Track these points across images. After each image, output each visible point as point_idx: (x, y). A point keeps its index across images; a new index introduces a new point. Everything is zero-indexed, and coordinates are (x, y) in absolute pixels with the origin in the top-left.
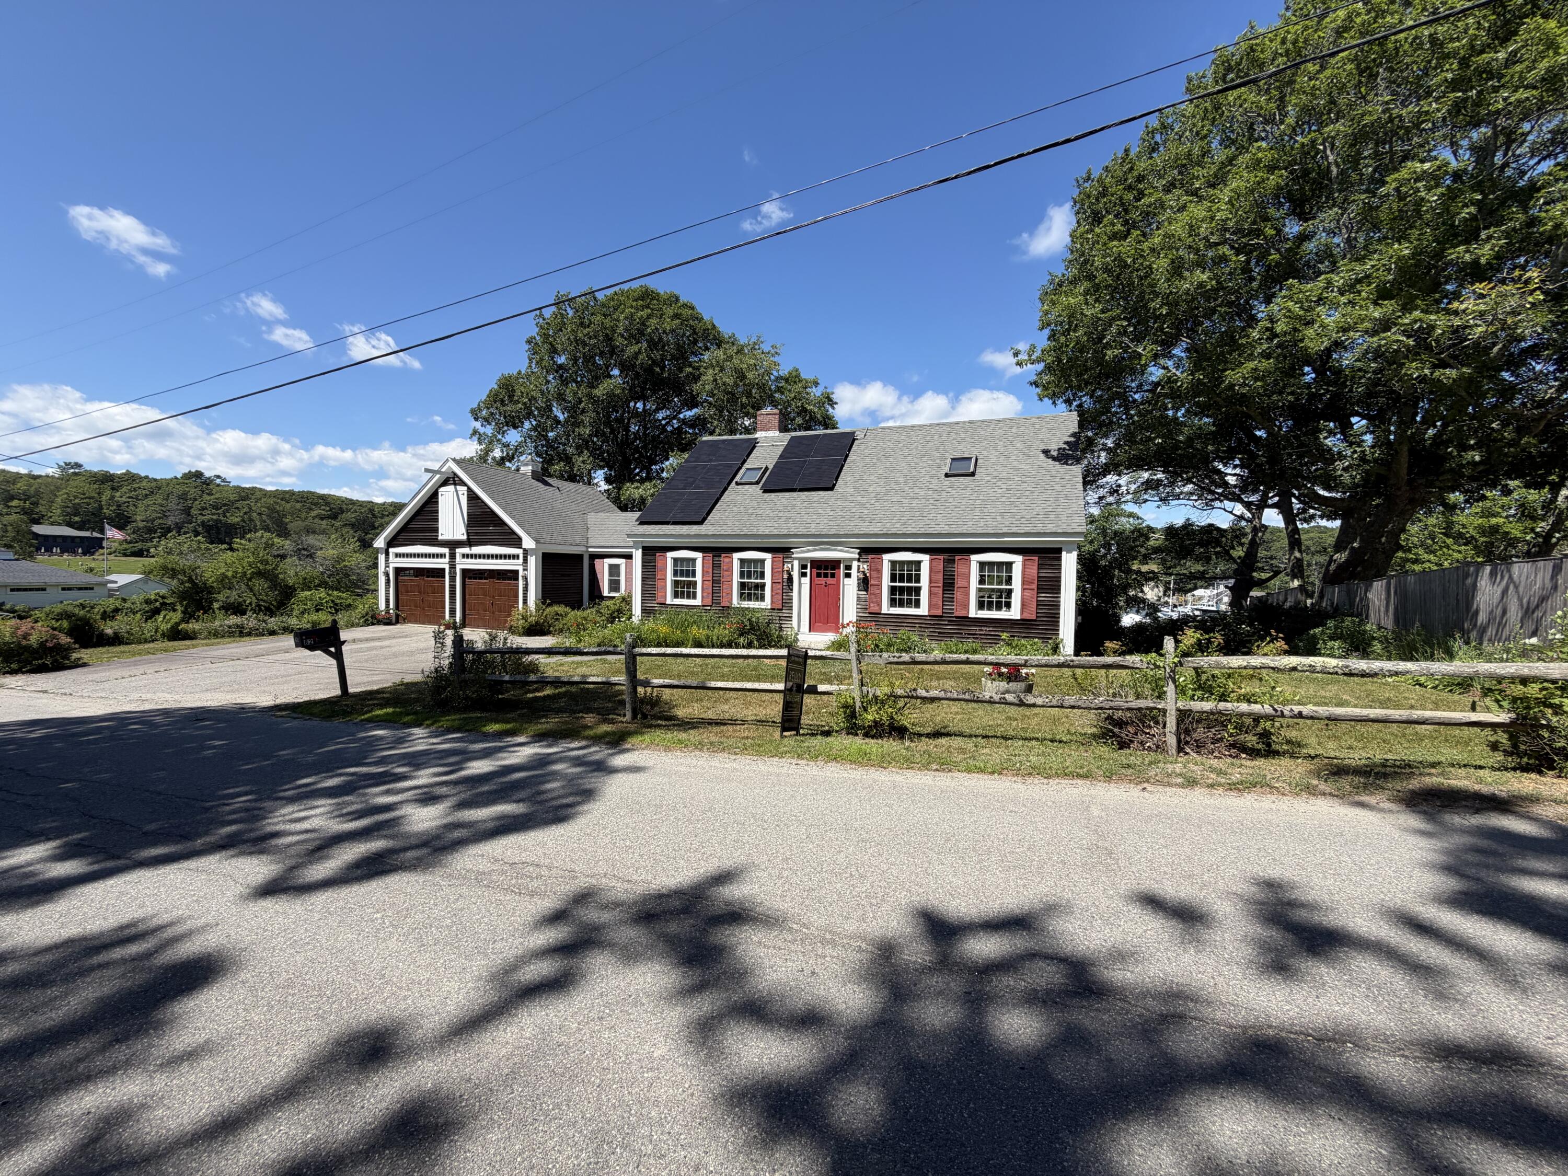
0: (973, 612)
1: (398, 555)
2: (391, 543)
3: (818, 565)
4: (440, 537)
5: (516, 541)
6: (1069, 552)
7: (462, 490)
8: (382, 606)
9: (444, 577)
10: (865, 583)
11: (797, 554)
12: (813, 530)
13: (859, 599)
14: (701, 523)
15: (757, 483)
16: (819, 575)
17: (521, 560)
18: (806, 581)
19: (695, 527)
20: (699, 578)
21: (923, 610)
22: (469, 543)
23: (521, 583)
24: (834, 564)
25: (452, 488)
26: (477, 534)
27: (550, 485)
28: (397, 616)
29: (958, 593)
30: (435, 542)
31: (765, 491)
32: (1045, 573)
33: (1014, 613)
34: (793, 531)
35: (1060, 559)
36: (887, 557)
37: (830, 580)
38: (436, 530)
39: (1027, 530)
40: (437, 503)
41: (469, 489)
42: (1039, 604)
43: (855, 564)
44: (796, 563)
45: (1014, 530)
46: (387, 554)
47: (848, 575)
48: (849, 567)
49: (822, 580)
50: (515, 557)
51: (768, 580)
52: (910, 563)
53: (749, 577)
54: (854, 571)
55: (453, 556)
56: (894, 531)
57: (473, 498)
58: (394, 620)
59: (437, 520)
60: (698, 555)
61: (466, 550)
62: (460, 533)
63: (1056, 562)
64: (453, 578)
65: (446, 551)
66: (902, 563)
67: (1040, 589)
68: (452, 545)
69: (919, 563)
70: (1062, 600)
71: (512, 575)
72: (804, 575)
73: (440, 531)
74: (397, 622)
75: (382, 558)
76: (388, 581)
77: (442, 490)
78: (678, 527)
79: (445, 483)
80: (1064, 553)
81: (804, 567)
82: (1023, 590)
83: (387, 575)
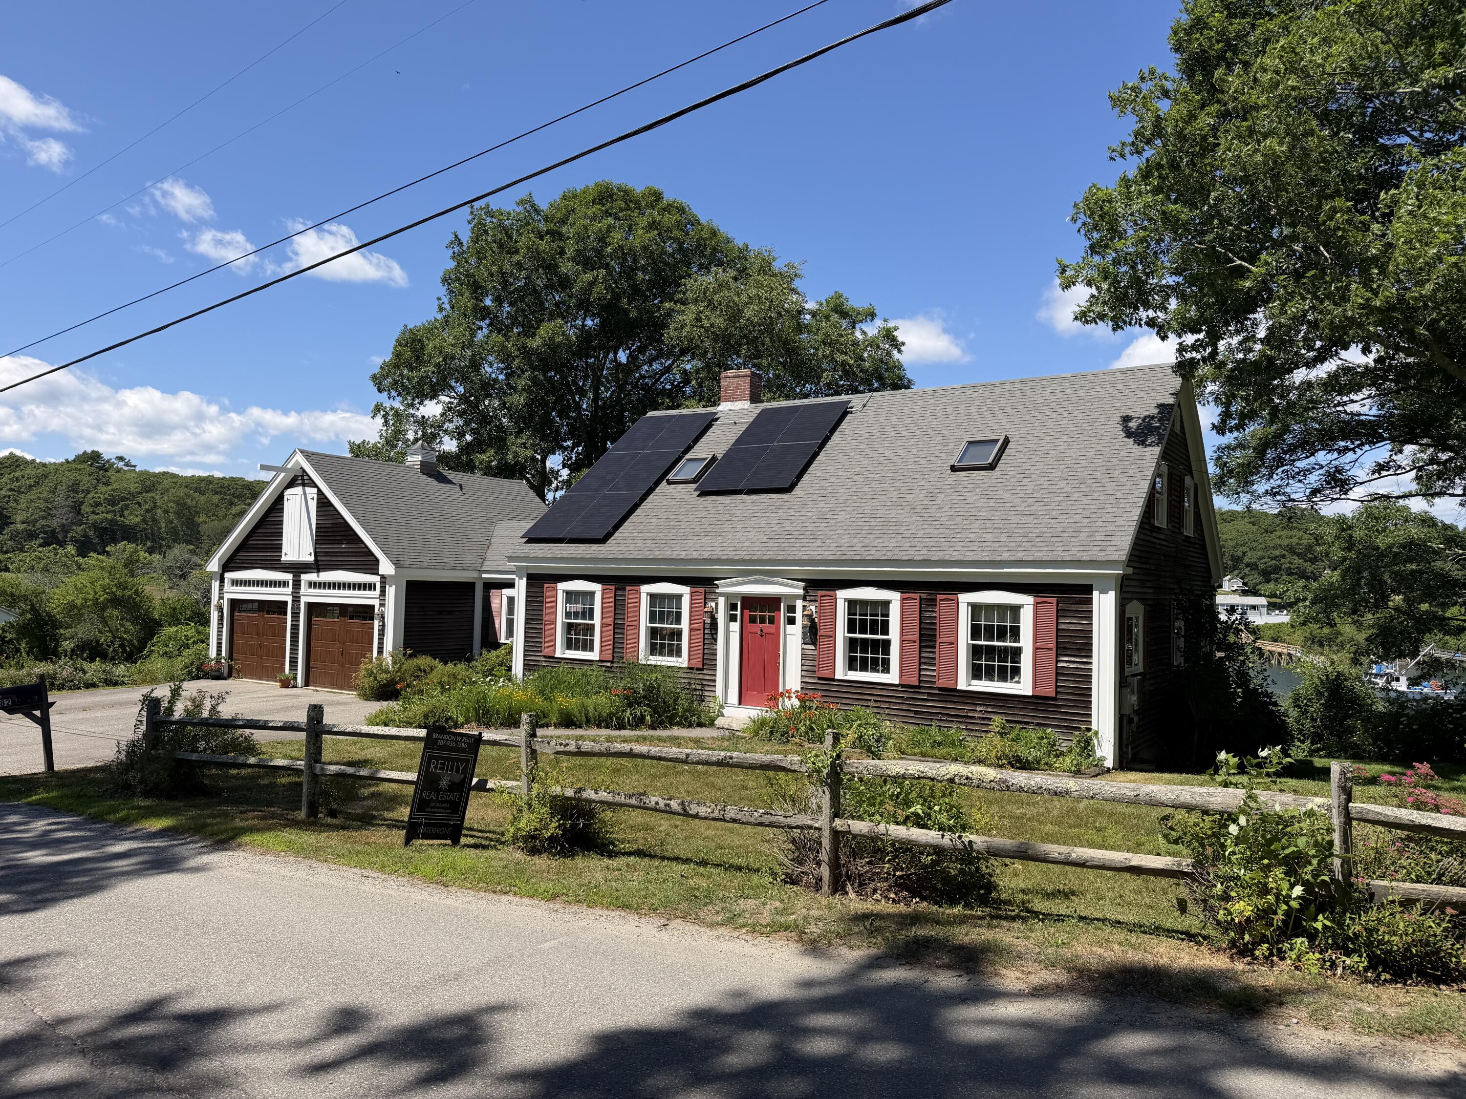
0: (964, 682)
1: (236, 582)
2: (228, 565)
3: (750, 602)
4: (284, 559)
5: (370, 564)
6: (1103, 591)
7: (312, 492)
8: (213, 653)
9: (286, 614)
10: (812, 633)
11: (724, 587)
12: (744, 555)
13: (804, 657)
14: (603, 540)
15: (694, 481)
16: (753, 620)
17: (378, 592)
18: (735, 627)
19: (595, 547)
20: (597, 621)
21: (892, 677)
22: (317, 566)
23: (377, 623)
24: (772, 602)
25: (298, 490)
26: (327, 554)
27: (449, 482)
28: (230, 668)
29: (942, 651)
30: (276, 564)
31: (703, 494)
32: (1070, 624)
33: (1024, 686)
34: (718, 553)
35: (1090, 602)
36: (843, 595)
37: (767, 627)
38: (279, 548)
39: (1039, 556)
40: (282, 510)
41: (320, 492)
42: (1059, 672)
43: (799, 604)
44: (721, 601)
45: (1020, 556)
46: (222, 581)
47: (791, 621)
48: (792, 609)
49: (757, 627)
50: (370, 587)
51: (685, 625)
52: (874, 603)
53: (661, 621)
54: (799, 615)
55: (297, 584)
56: (850, 555)
57: (323, 503)
58: (225, 672)
59: (280, 534)
60: (596, 587)
61: (312, 577)
62: (307, 555)
63: (1084, 608)
64: (296, 615)
65: (288, 577)
66: (864, 603)
67: (1062, 649)
68: (298, 569)
69: (886, 604)
70: (1094, 667)
71: (366, 612)
72: (733, 618)
73: (284, 551)
74: (230, 675)
75: (216, 585)
76: (221, 618)
77: (288, 492)
78: (573, 546)
79: (291, 484)
80: (1096, 594)
81: (733, 607)
82: (1036, 649)
83: (220, 609)
